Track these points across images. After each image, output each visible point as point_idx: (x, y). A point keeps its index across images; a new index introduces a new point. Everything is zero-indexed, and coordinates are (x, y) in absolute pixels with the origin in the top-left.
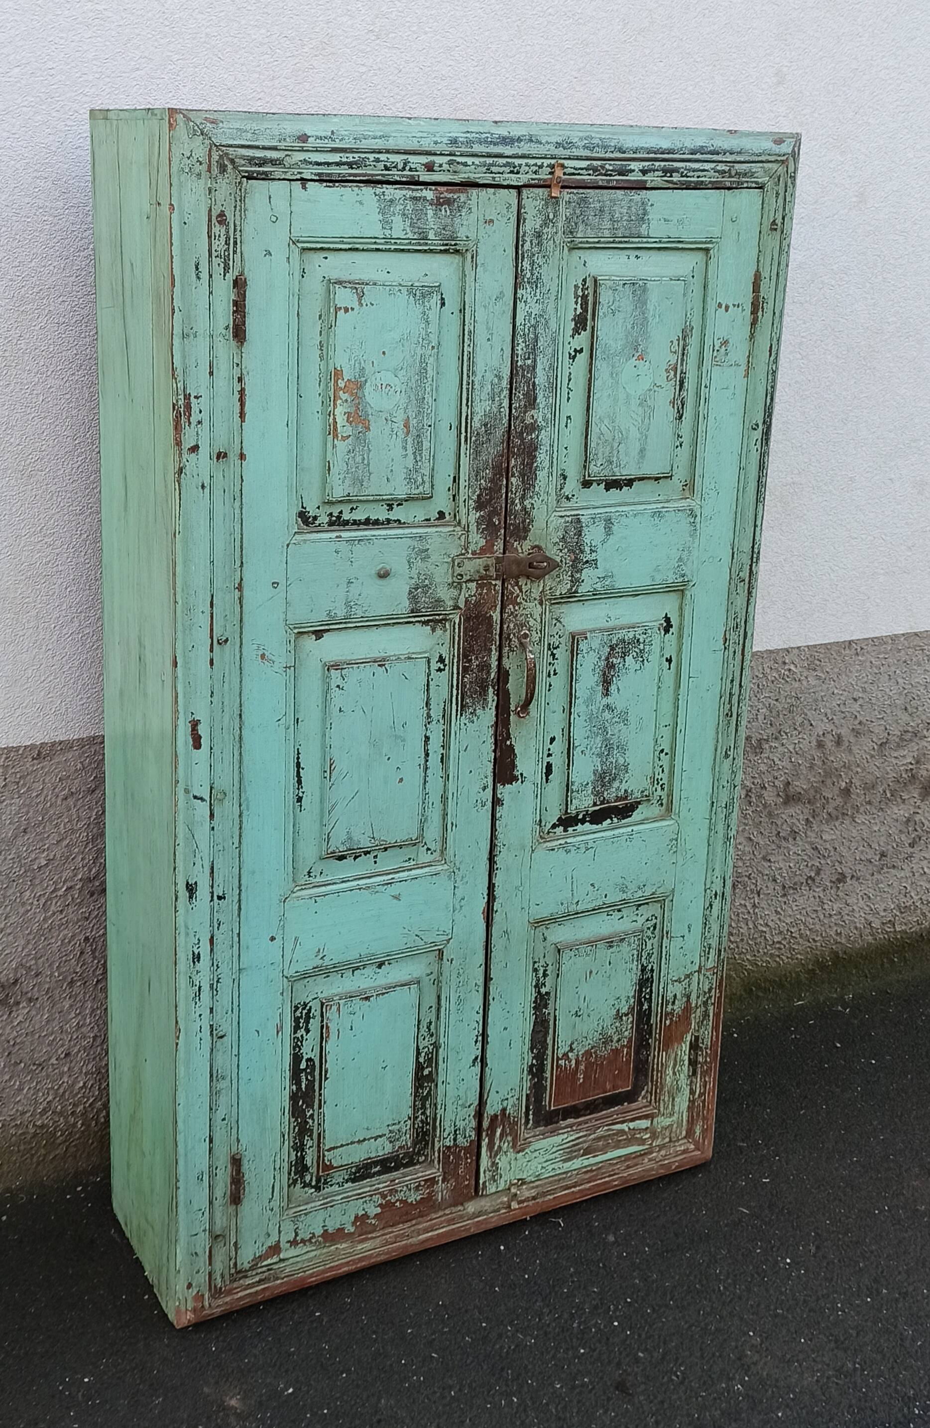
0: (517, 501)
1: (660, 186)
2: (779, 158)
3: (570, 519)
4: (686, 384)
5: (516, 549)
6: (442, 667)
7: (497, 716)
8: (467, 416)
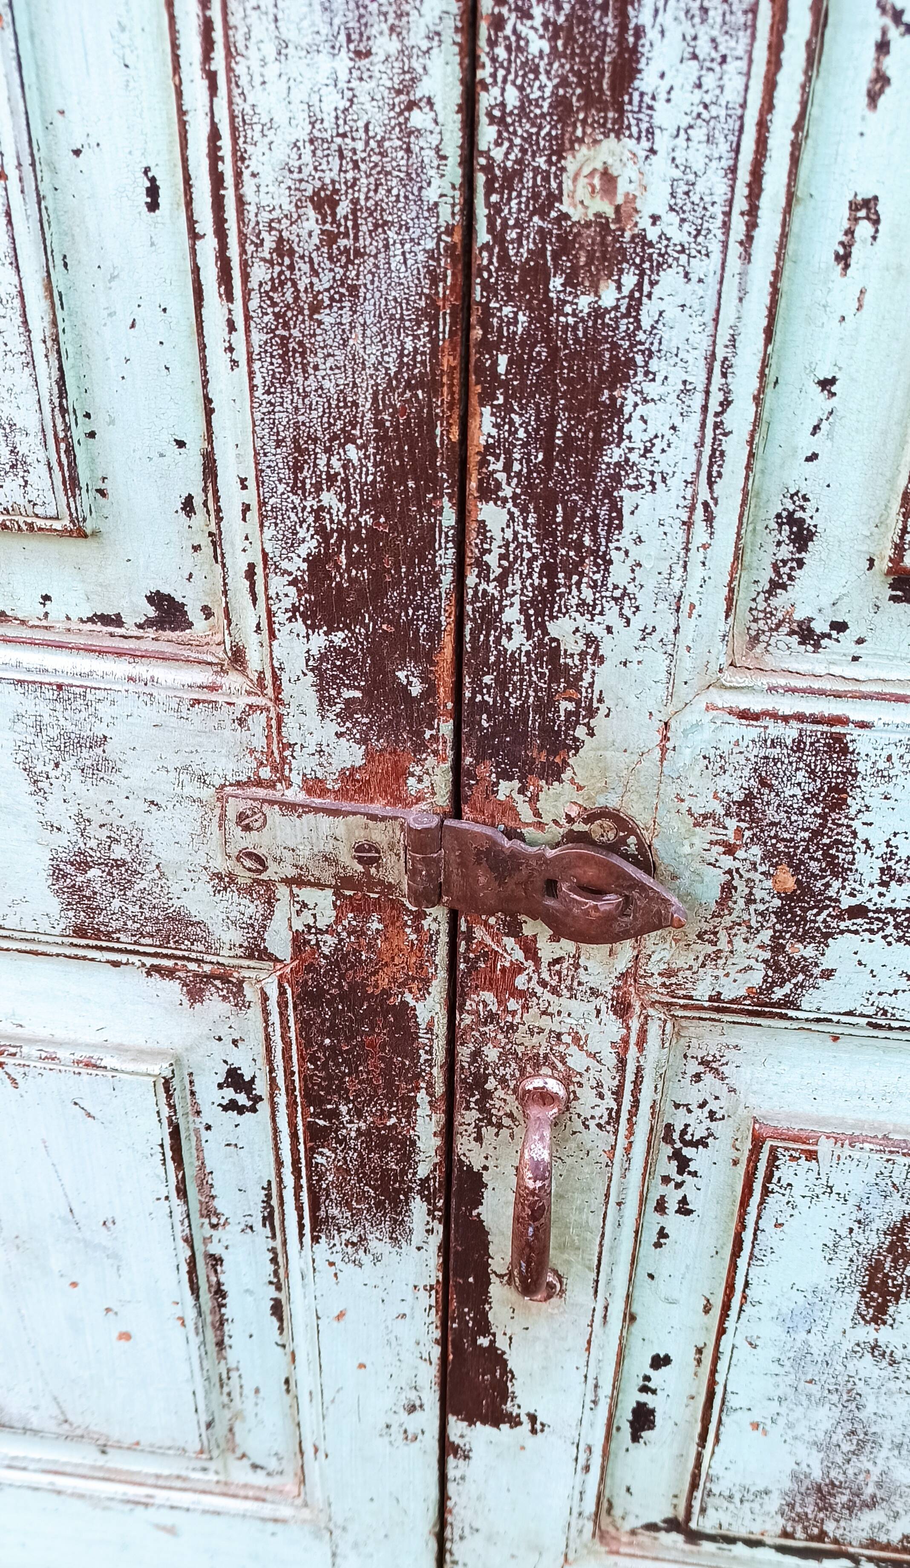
0: (511, 615)
5: (509, 808)
6: (242, 1099)
7: (445, 1267)
8: (214, 135)
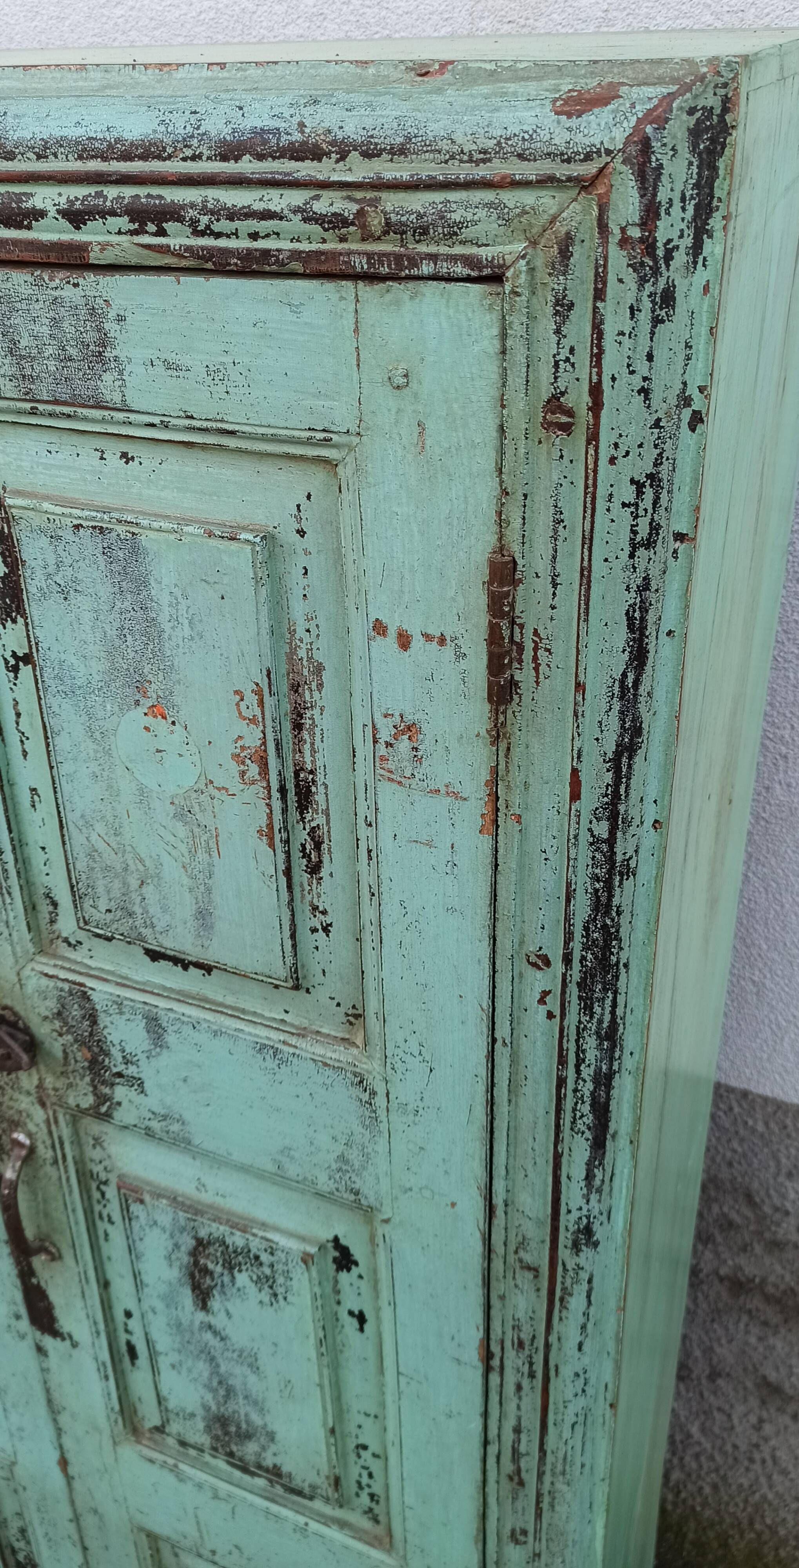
1: (134, 261)
2: (562, 171)
3: (66, 986)
4: (320, 798)
